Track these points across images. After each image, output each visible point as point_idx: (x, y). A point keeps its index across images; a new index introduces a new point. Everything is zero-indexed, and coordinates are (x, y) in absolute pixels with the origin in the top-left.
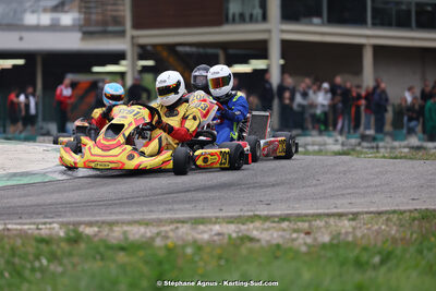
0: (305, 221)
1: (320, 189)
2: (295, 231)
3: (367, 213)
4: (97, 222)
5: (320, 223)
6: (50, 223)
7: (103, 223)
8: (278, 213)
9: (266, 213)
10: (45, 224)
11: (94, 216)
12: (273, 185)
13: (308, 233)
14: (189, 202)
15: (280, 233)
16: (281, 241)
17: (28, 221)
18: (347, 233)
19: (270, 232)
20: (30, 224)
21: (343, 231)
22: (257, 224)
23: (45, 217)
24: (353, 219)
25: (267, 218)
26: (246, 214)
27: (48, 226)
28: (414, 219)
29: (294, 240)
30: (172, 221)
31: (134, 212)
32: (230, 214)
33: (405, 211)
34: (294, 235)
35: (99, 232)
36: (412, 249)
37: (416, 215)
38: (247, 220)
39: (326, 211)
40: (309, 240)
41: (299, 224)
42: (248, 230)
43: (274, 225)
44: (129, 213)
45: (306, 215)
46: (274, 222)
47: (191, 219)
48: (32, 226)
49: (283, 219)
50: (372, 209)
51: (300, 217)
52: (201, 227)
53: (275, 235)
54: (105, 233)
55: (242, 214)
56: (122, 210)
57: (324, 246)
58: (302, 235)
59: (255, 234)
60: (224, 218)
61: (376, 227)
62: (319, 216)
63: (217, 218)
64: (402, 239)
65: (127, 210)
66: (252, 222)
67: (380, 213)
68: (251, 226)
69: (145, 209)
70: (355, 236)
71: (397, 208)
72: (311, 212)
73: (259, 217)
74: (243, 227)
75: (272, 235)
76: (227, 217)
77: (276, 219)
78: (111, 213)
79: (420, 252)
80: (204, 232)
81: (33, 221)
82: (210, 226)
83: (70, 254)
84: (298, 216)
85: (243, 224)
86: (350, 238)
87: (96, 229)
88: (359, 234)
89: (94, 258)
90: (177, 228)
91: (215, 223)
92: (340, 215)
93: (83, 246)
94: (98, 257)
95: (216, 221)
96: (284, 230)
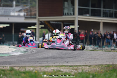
0: (76, 67)
1: (82, 59)
2: (73, 69)
3: (93, 65)
4: (20, 66)
5: (80, 67)
6: (7, 66)
7: (22, 66)
8: (69, 65)
9: (66, 65)
10: (6, 66)
11: (19, 65)
12: (70, 58)
13: (76, 70)
14: (46, 61)
15: (69, 70)
16: (68, 72)
17: (1, 66)
18: (86, 70)
19: (66, 69)
20: (2, 66)
21: (86, 69)
22: (63, 67)
23: (6, 65)
24: (89, 67)
25: (66, 66)
26: (61, 65)
27: (6, 67)
28: (106, 67)
29: (72, 72)
30: (40, 66)
31: (31, 64)
32: (56, 65)
33: (104, 65)
34: (72, 70)
35: (20, 69)
36: (103, 74)
37: (107, 66)
38: (61, 66)
39: (82, 64)
40: (76, 72)
41: (74, 68)
42: (60, 69)
43: (68, 68)
44: (29, 64)
45: (77, 65)
46: (68, 67)
47: (46, 66)
48: (2, 67)
49: (70, 66)
50: (95, 64)
51: (75, 66)
52: (48, 68)
53: (67, 70)
54: (21, 69)
55: (60, 65)
56: (27, 63)
57: (79, 73)
58: (74, 70)
59: (62, 70)
60: (54, 66)
61: (95, 69)
62: (80, 66)
63: (53, 66)
64: (101, 72)
65: (29, 63)
66: (62, 67)
67: (97, 65)
68: (61, 68)
69: (34, 63)
70: (88, 71)
71: (102, 64)
72: (78, 64)
73: (64, 66)
74: (59, 68)
75: (66, 70)
76: (56, 66)
77: (69, 66)
78: (24, 64)
79: (105, 75)
80: (48, 69)
81: (3, 66)
82: (50, 68)
83: (9, 74)
84: (75, 65)
85: (59, 67)
86: (87, 71)
87: (19, 68)
88: (90, 70)
89: (16, 75)
90: (41, 68)
91: (52, 67)
92: (86, 66)
93: (13, 72)
94: (17, 75)
95: (52, 66)
96: (70, 69)
